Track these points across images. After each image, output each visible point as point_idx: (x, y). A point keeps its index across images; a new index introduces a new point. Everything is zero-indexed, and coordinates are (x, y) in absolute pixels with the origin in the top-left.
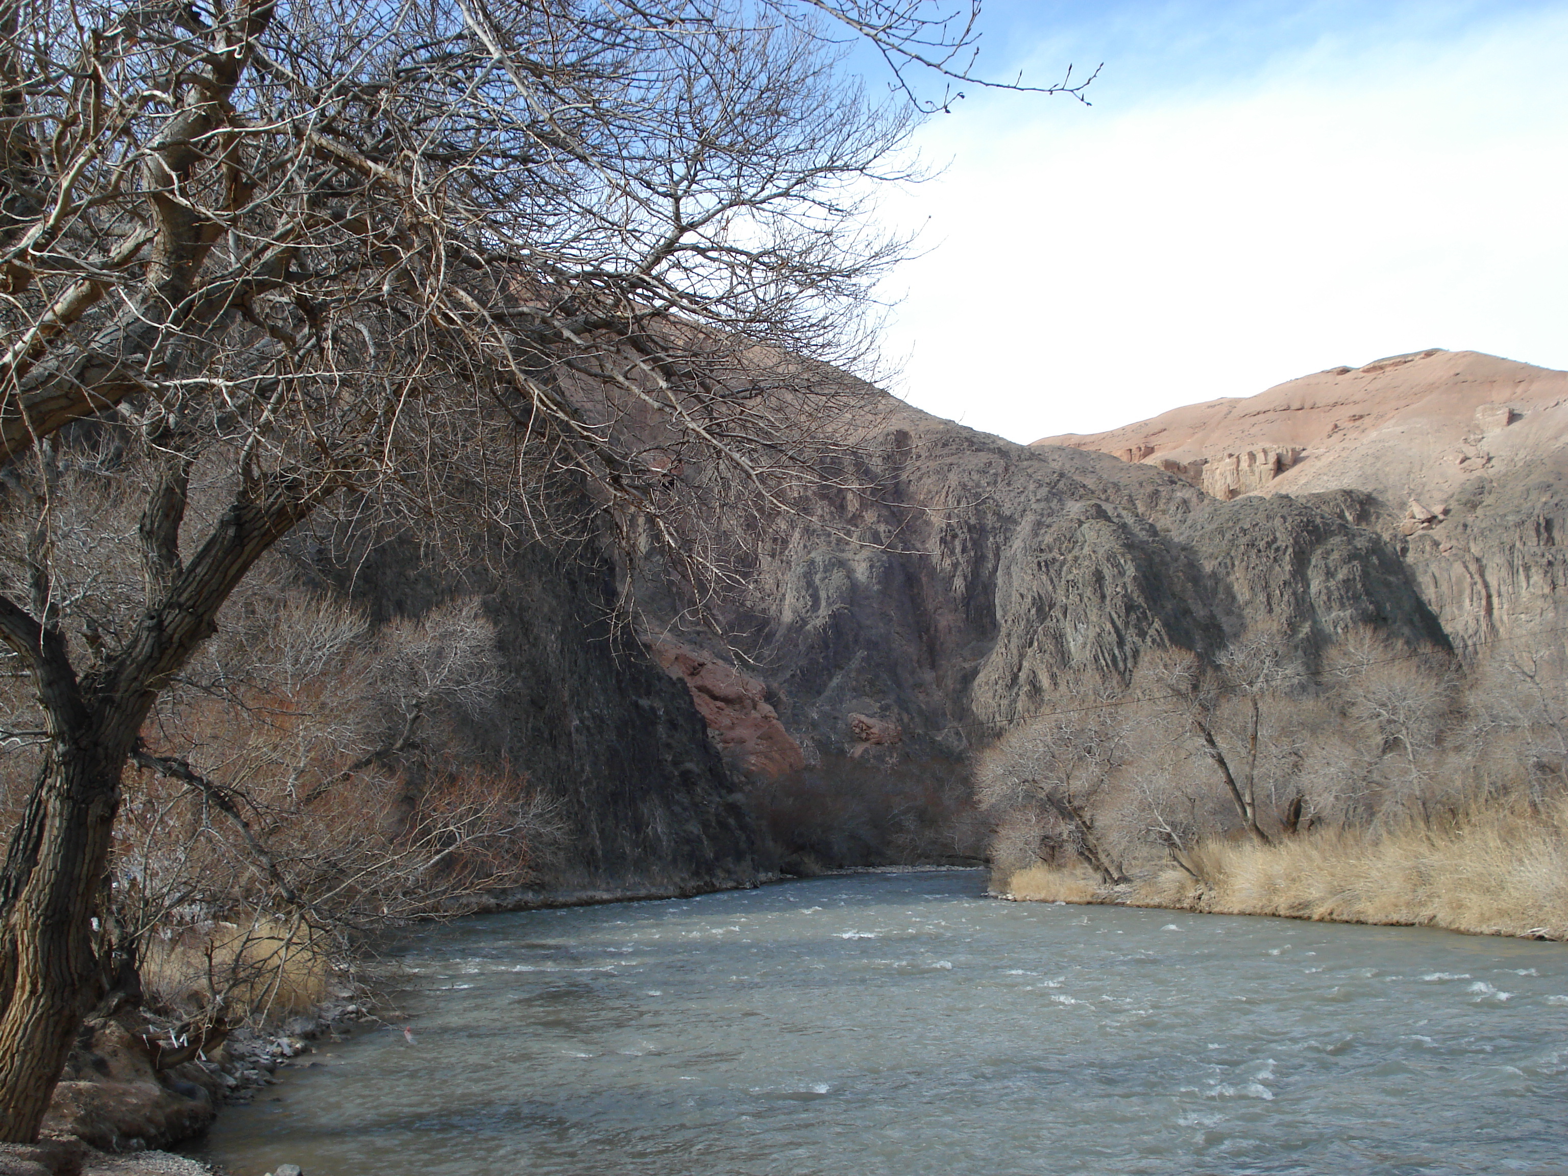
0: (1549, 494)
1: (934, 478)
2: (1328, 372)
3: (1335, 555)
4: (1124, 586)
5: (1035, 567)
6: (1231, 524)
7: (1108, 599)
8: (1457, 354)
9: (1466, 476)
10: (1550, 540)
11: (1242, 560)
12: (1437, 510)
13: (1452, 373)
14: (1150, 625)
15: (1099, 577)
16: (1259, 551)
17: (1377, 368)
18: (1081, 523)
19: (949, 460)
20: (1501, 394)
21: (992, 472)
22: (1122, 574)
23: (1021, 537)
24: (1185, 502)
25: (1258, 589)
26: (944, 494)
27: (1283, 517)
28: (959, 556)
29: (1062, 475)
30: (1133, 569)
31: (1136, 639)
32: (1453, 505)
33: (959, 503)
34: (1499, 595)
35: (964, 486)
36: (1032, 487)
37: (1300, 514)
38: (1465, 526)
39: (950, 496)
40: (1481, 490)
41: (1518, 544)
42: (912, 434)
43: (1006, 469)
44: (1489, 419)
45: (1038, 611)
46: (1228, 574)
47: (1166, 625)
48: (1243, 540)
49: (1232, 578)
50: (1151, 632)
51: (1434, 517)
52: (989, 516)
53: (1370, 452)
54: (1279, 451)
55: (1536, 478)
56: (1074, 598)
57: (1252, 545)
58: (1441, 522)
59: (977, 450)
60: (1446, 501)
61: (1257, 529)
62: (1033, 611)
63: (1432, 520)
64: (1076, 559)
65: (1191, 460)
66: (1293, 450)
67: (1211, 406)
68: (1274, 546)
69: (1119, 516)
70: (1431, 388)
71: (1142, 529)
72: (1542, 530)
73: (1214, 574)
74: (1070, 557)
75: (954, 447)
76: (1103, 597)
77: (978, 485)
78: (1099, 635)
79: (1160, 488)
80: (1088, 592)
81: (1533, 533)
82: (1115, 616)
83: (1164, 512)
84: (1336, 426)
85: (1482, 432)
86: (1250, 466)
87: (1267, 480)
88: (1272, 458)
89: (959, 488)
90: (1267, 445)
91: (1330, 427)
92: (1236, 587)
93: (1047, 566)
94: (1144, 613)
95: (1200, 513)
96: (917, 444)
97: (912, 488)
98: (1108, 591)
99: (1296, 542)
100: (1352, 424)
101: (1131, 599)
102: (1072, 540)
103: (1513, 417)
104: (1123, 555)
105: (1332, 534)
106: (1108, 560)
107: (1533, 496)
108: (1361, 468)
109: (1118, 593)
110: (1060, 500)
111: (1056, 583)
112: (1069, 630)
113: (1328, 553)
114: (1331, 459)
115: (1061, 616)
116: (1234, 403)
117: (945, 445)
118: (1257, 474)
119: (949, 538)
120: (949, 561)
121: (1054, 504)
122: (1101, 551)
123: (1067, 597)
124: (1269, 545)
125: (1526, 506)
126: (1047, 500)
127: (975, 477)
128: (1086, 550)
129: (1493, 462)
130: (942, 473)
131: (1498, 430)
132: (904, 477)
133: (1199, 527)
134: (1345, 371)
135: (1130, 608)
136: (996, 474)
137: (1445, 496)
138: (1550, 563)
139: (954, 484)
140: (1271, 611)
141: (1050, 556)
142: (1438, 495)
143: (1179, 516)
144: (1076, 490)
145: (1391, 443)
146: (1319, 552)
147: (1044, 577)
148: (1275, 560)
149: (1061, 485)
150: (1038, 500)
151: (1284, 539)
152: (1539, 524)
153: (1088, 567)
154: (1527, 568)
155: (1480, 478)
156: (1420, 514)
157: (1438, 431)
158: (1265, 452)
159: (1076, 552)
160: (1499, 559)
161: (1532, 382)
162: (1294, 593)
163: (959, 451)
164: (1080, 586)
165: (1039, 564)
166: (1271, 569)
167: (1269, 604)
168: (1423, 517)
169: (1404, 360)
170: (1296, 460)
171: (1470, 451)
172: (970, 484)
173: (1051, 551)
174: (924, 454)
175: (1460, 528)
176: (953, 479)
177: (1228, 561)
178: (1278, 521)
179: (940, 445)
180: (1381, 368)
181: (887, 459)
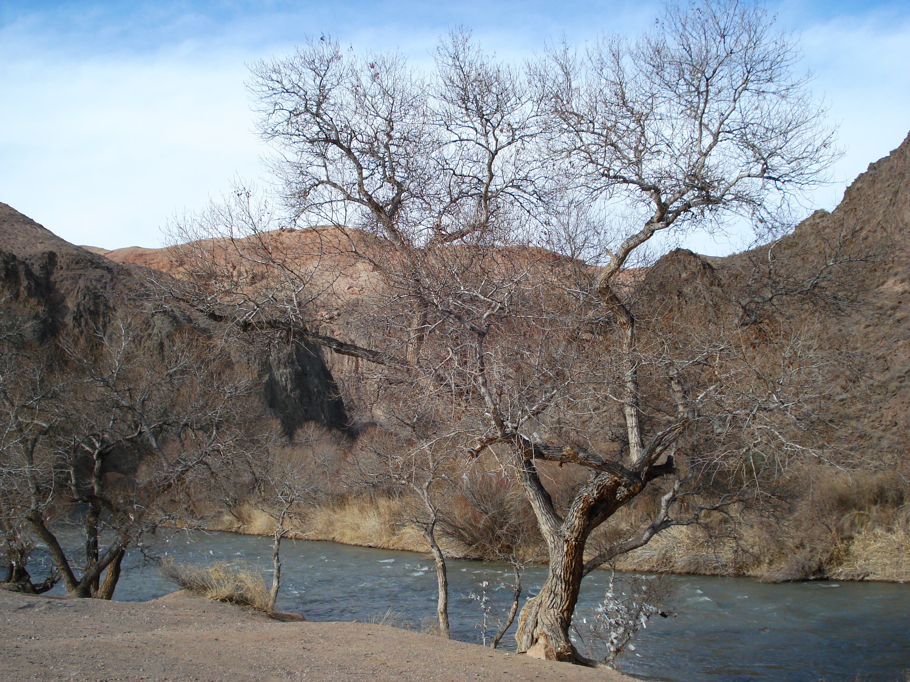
1: (70, 281)
2: (282, 230)
9: (350, 296)
10: (389, 334)
12: (335, 313)
15: (162, 346)
17: (309, 231)
19: (79, 272)
21: (104, 281)
26: (76, 292)
28: (83, 327)
32: (343, 312)
33: (85, 297)
35: (88, 288)
38: (348, 323)
39: (80, 293)
40: (357, 305)
41: (373, 335)
42: (58, 254)
43: (112, 280)
52: (101, 306)
58: (336, 320)
59: (96, 268)
60: (339, 309)
63: (331, 318)
72: (385, 329)
74: (146, 334)
75: (82, 265)
77: (96, 288)
80: (156, 354)
85: (360, 273)
88: (250, 275)
89: (85, 289)
96: (61, 261)
97: (57, 286)
102: (148, 324)
103: (376, 267)
104: (175, 335)
106: (167, 337)
117: (77, 263)
119: (78, 317)
120: (77, 330)
122: (164, 332)
127: (94, 283)
128: (155, 331)
129: (364, 290)
130: (75, 279)
132: (52, 279)
134: (292, 231)
136: (106, 283)
137: (339, 306)
139: (82, 286)
155: (357, 298)
158: (246, 271)
159: (150, 331)
162: (262, 360)
163: (85, 267)
167: (248, 364)
168: (327, 317)
171: (354, 284)
172: (91, 287)
174: (65, 267)
175: (345, 324)
176: (82, 283)
179: (74, 262)
181: (43, 268)
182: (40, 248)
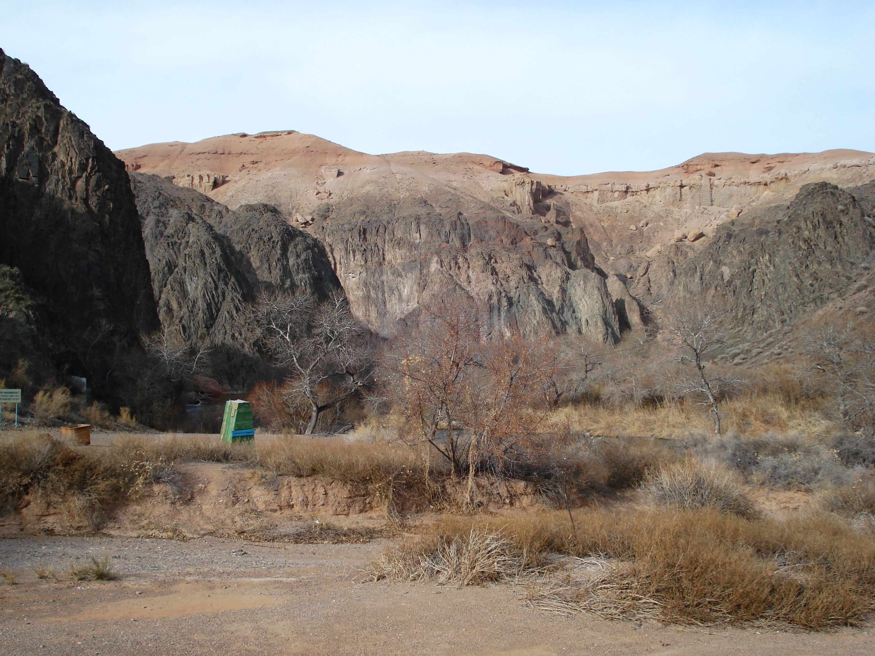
0: (364, 216)
2: (235, 135)
3: (300, 247)
4: (216, 260)
5: (166, 245)
6: (246, 226)
7: (208, 265)
8: (305, 135)
9: (320, 202)
10: (365, 239)
11: (256, 246)
12: (309, 218)
13: (304, 145)
14: (230, 279)
15: (202, 253)
16: (264, 242)
17: (262, 136)
20: (331, 160)
22: (214, 252)
23: (149, 227)
25: (264, 261)
27: (275, 226)
29: (160, 193)
30: (219, 250)
31: (223, 286)
32: (316, 217)
34: (340, 264)
36: (150, 199)
37: (282, 225)
38: (323, 228)
40: (328, 210)
41: (350, 239)
44: (329, 173)
45: (169, 268)
46: (248, 252)
47: (236, 280)
48: (255, 236)
49: (250, 254)
50: (230, 283)
51: (308, 222)
53: (269, 183)
54: (216, 176)
55: (356, 207)
56: (190, 263)
57: (260, 238)
58: (311, 224)
60: (311, 214)
61: (262, 231)
62: (166, 269)
63: (306, 223)
64: (187, 242)
65: (166, 175)
66: (223, 176)
67: (171, 145)
68: (272, 240)
70: (294, 152)
72: (362, 233)
73: (241, 252)
76: (205, 264)
78: (205, 284)
79: (204, 203)
80: (198, 261)
81: (358, 235)
82: (213, 274)
83: (209, 217)
84: (243, 166)
85: (324, 179)
86: (200, 182)
87: (208, 191)
88: (212, 180)
90: (208, 172)
91: (241, 165)
92: (252, 259)
93: (172, 245)
94: (226, 273)
95: (228, 219)
98: (208, 261)
99: (282, 239)
100: (252, 166)
101: (220, 266)
102: (183, 232)
103: (340, 174)
104: (214, 243)
105: (297, 236)
106: (207, 245)
107: (357, 216)
108: (266, 192)
109: (213, 263)
111: (178, 254)
112: (187, 280)
113: (296, 245)
114: (244, 183)
115: (183, 272)
116: (184, 146)
118: (203, 188)
121: (163, 210)
122: (202, 240)
123: (186, 263)
124: (270, 239)
125: (354, 221)
126: (160, 207)
128: (193, 239)
129: (332, 196)
131: (332, 179)
133: (229, 226)
134: (244, 136)
135: (220, 270)
137: (311, 211)
138: (365, 250)
140: (270, 273)
141: (173, 240)
142: (307, 211)
143: (218, 219)
144: (169, 203)
145: (279, 180)
146: (292, 244)
147: (171, 251)
148: (273, 247)
149: (161, 199)
150: (155, 208)
151: (276, 238)
152: (360, 231)
153: (195, 248)
154: (354, 252)
155: (327, 203)
156: (301, 220)
157: (302, 176)
158: (208, 176)
159: (186, 239)
160: (341, 246)
161: (345, 156)
162: (283, 265)
164: (193, 257)
165: (168, 244)
166: (271, 252)
167: (270, 269)
168: (302, 222)
169: (276, 134)
170: (224, 182)
171: (321, 189)
173: (173, 237)
175: (321, 229)
177: (248, 245)
178: (272, 227)
180: (264, 137)
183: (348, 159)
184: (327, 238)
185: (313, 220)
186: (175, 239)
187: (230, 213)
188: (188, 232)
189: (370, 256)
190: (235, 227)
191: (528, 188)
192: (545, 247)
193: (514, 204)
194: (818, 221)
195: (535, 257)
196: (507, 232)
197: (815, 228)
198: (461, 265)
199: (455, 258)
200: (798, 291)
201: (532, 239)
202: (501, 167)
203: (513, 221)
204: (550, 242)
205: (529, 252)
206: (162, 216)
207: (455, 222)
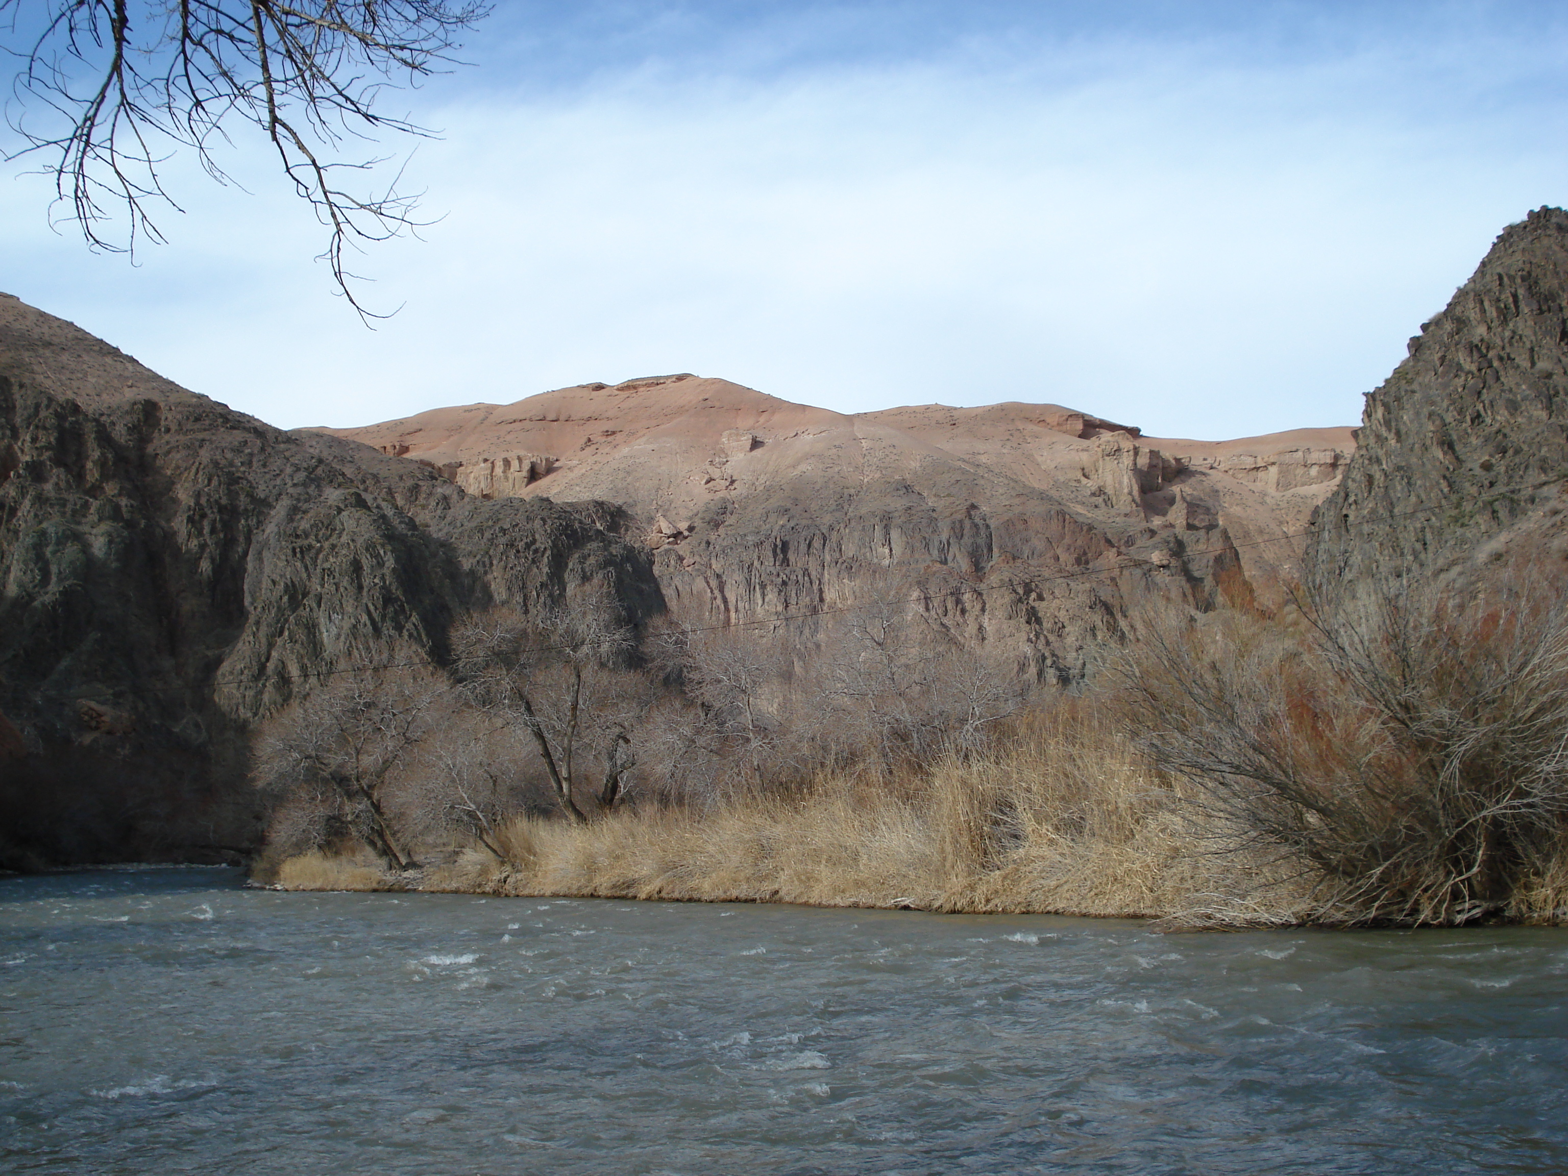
0: (786, 518)
1: (184, 453)
2: (584, 387)
3: (592, 560)
4: (383, 578)
5: (289, 552)
6: (490, 523)
7: (366, 590)
8: (706, 380)
9: (710, 496)
10: (786, 561)
11: (501, 560)
12: (683, 526)
13: (701, 398)
14: (408, 618)
15: (357, 567)
16: (518, 551)
17: (631, 387)
18: (340, 511)
19: (200, 436)
20: (745, 422)
21: (247, 451)
22: (381, 564)
23: (275, 521)
24: (445, 498)
25: (515, 589)
26: (194, 470)
27: (543, 519)
28: (207, 537)
29: (320, 461)
30: (392, 561)
31: (392, 632)
32: (698, 523)
33: (210, 481)
34: (737, 611)
35: (216, 464)
36: (289, 470)
37: (559, 518)
38: (708, 543)
39: (201, 473)
40: (724, 510)
41: (756, 563)
42: (162, 405)
43: (263, 449)
44: (735, 444)
45: (290, 599)
46: (486, 573)
47: (423, 619)
48: (503, 540)
49: (490, 577)
50: (409, 626)
51: (680, 533)
52: (242, 497)
53: (622, 466)
54: (534, 459)
55: (774, 502)
56: (329, 587)
57: (511, 545)
58: (686, 538)
59: (233, 428)
60: (691, 518)
61: (517, 529)
62: (285, 599)
63: (677, 535)
64: (333, 547)
65: (446, 462)
66: (547, 460)
67: (468, 410)
68: (533, 547)
69: (378, 507)
70: (681, 410)
71: (401, 522)
72: (779, 551)
73: (472, 572)
74: (326, 545)
75: (207, 422)
76: (360, 588)
77: (231, 464)
78: (355, 626)
79: (421, 483)
80: (345, 582)
81: (770, 554)
82: (372, 608)
83: (424, 507)
84: (589, 440)
85: (727, 455)
86: (504, 472)
87: (520, 488)
88: (526, 466)
89: (211, 466)
90: (522, 453)
91: (585, 439)
92: (493, 586)
93: (302, 552)
94: (402, 606)
95: (459, 511)
96: (167, 417)
97: (159, 462)
98: (367, 582)
99: (555, 545)
100: (604, 439)
101: (389, 591)
102: (330, 527)
103: (756, 444)
104: (383, 546)
105: (590, 539)
106: (367, 550)
107: (772, 518)
108: (612, 481)
109: (376, 584)
110: (318, 486)
111: (312, 571)
112: (322, 620)
114: (583, 471)
115: (314, 605)
116: (490, 409)
117: (197, 420)
118: (511, 481)
119: (197, 517)
120: (195, 542)
121: (312, 490)
122: (360, 541)
123: (323, 586)
124: (528, 546)
125: (765, 528)
126: (304, 485)
127: (229, 455)
128: (345, 538)
129: (736, 485)
130: (193, 449)
131: (741, 456)
132: (150, 449)
133: (459, 524)
134: (600, 387)
135: (388, 600)
136: (251, 455)
137: (690, 514)
138: (784, 583)
139: (205, 461)
140: (526, 612)
141: (306, 542)
142: (684, 513)
143: (439, 512)
144: (334, 478)
145: (642, 460)
146: (577, 556)
147: (299, 564)
148: (534, 561)
149: (319, 471)
150: (295, 485)
151: (542, 542)
152: (776, 546)
153: (345, 556)
154: (763, 587)
155: (723, 499)
156: (667, 529)
157: (686, 452)
158: (520, 459)
159: (333, 540)
160: (738, 577)
161: (773, 413)
162: (551, 595)
163: (212, 427)
164: (337, 575)
165: (294, 550)
166: (529, 570)
167: (525, 605)
168: (669, 532)
169: (656, 382)
170: (550, 470)
171: (716, 473)
172: (223, 462)
173: (307, 537)
174: (174, 427)
175: (704, 545)
176: (205, 455)
177: (486, 560)
178: (538, 523)
179: (192, 419)
180: (635, 387)
181: (132, 429)
182: (129, 395)
183: (777, 418)
184: (713, 561)
185: (691, 529)
186: (312, 540)
187: (466, 499)
188: (339, 527)
189: (793, 595)
190: (468, 525)
191: (1127, 460)
192: (1146, 567)
193: (1100, 492)
194: (1515, 296)
195: (1124, 588)
196: (1067, 540)
197: (1504, 316)
198: (968, 606)
199: (957, 595)
200: (1444, 484)
201: (1119, 554)
202: (1080, 426)
203: (1081, 520)
204: (1156, 557)
205: (1113, 579)
206: (306, 501)
207: (961, 521)
